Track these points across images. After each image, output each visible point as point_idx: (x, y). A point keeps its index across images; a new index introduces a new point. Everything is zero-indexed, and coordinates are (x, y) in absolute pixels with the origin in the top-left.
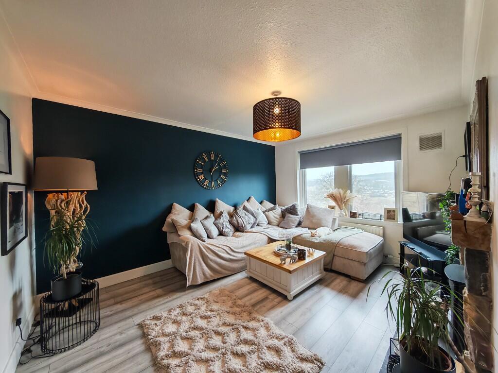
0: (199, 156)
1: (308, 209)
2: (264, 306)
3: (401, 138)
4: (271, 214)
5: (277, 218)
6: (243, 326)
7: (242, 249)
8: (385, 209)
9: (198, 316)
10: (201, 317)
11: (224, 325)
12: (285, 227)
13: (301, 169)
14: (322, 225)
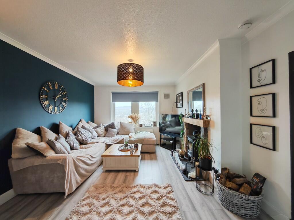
0: (45, 84)
1: (121, 124)
2: (130, 180)
3: (158, 93)
4: (98, 129)
5: (103, 132)
6: (131, 193)
7: (96, 155)
8: (153, 121)
9: (99, 207)
10: (102, 207)
11: (121, 200)
12: (110, 136)
13: (112, 102)
14: (130, 132)
